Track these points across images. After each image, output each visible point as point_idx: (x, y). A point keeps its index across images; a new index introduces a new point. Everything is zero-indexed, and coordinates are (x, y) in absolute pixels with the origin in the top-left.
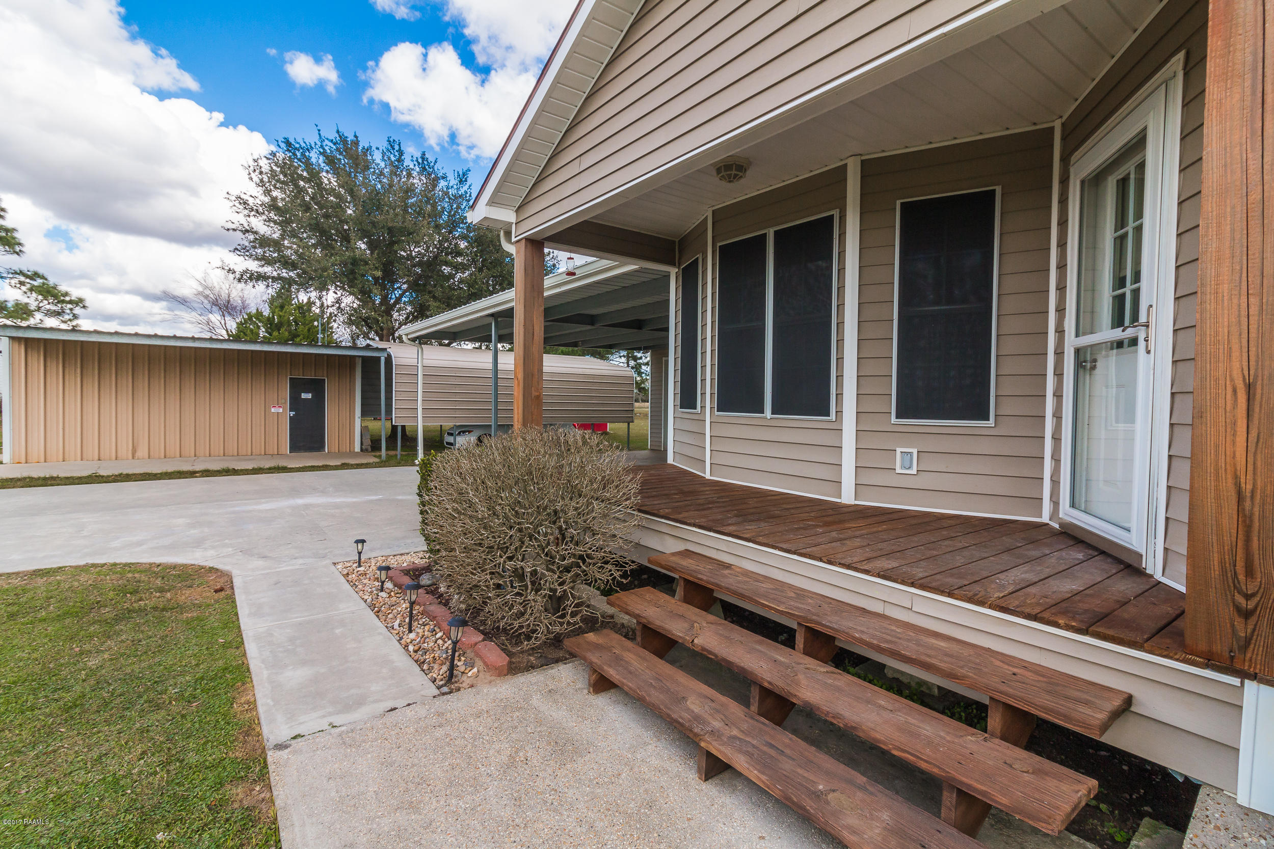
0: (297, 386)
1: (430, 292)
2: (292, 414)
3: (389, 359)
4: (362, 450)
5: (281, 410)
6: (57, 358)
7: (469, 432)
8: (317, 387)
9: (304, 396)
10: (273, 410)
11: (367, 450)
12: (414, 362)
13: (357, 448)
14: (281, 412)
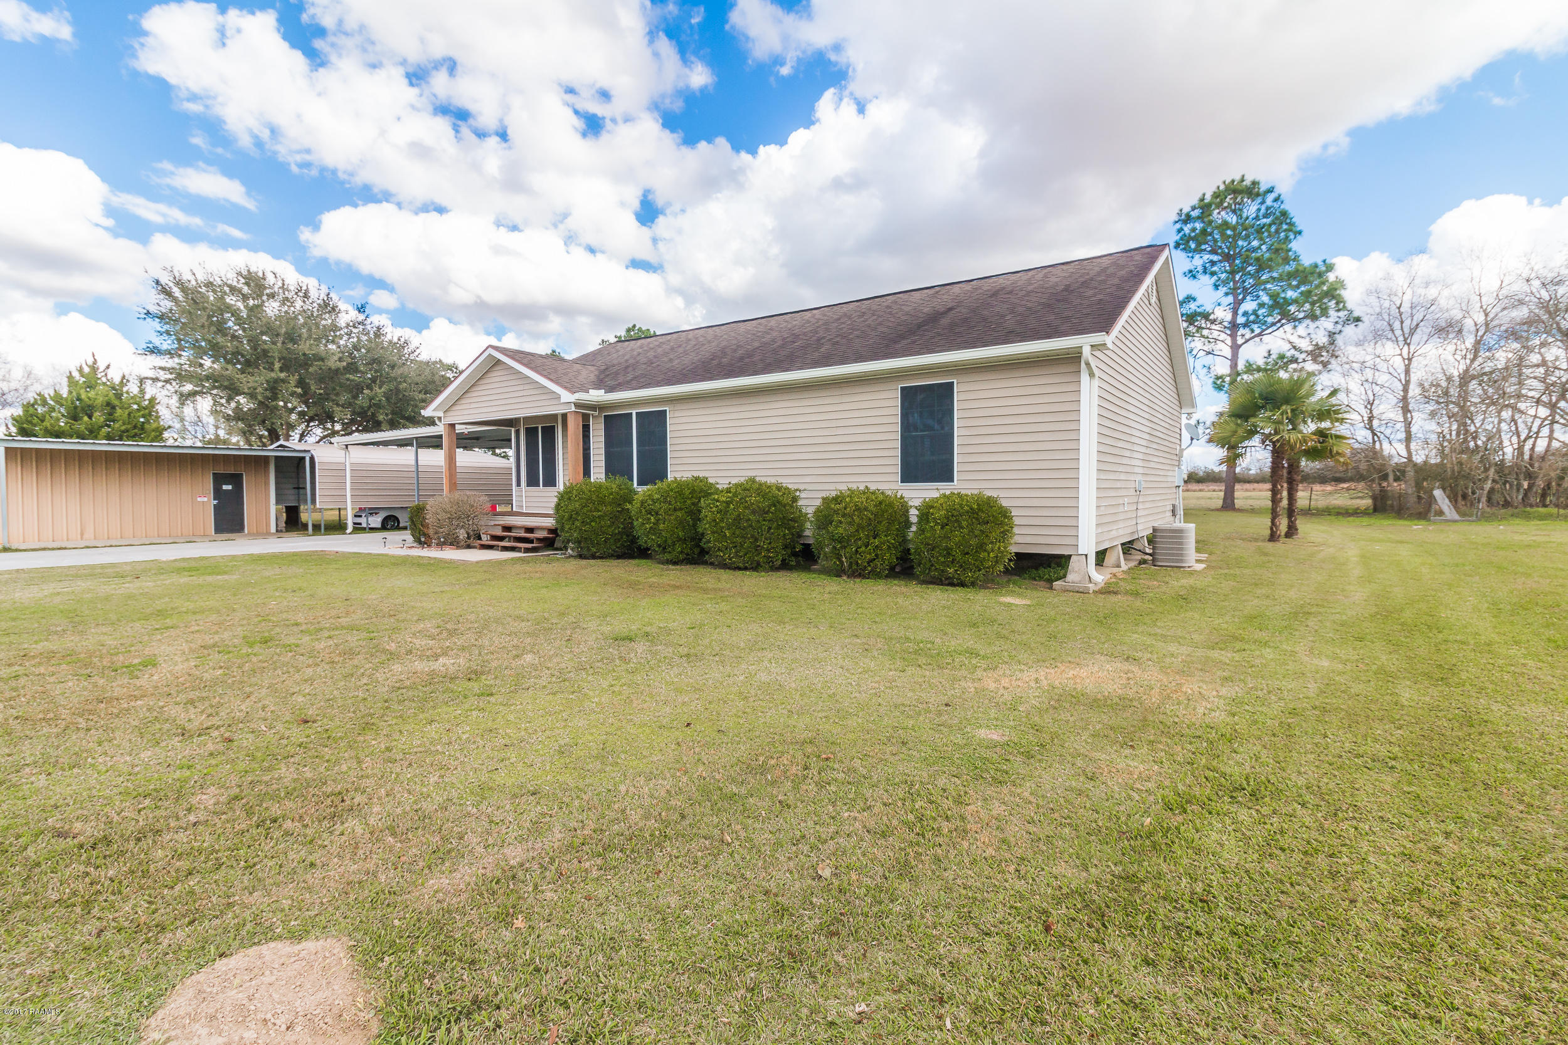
0: (219, 479)
1: (333, 401)
2: (216, 502)
3: (312, 459)
4: (277, 531)
5: (206, 499)
6: (16, 459)
7: (376, 514)
8: (236, 480)
9: (225, 487)
10: (199, 499)
11: (281, 531)
12: (343, 460)
13: (273, 529)
14: (206, 501)
